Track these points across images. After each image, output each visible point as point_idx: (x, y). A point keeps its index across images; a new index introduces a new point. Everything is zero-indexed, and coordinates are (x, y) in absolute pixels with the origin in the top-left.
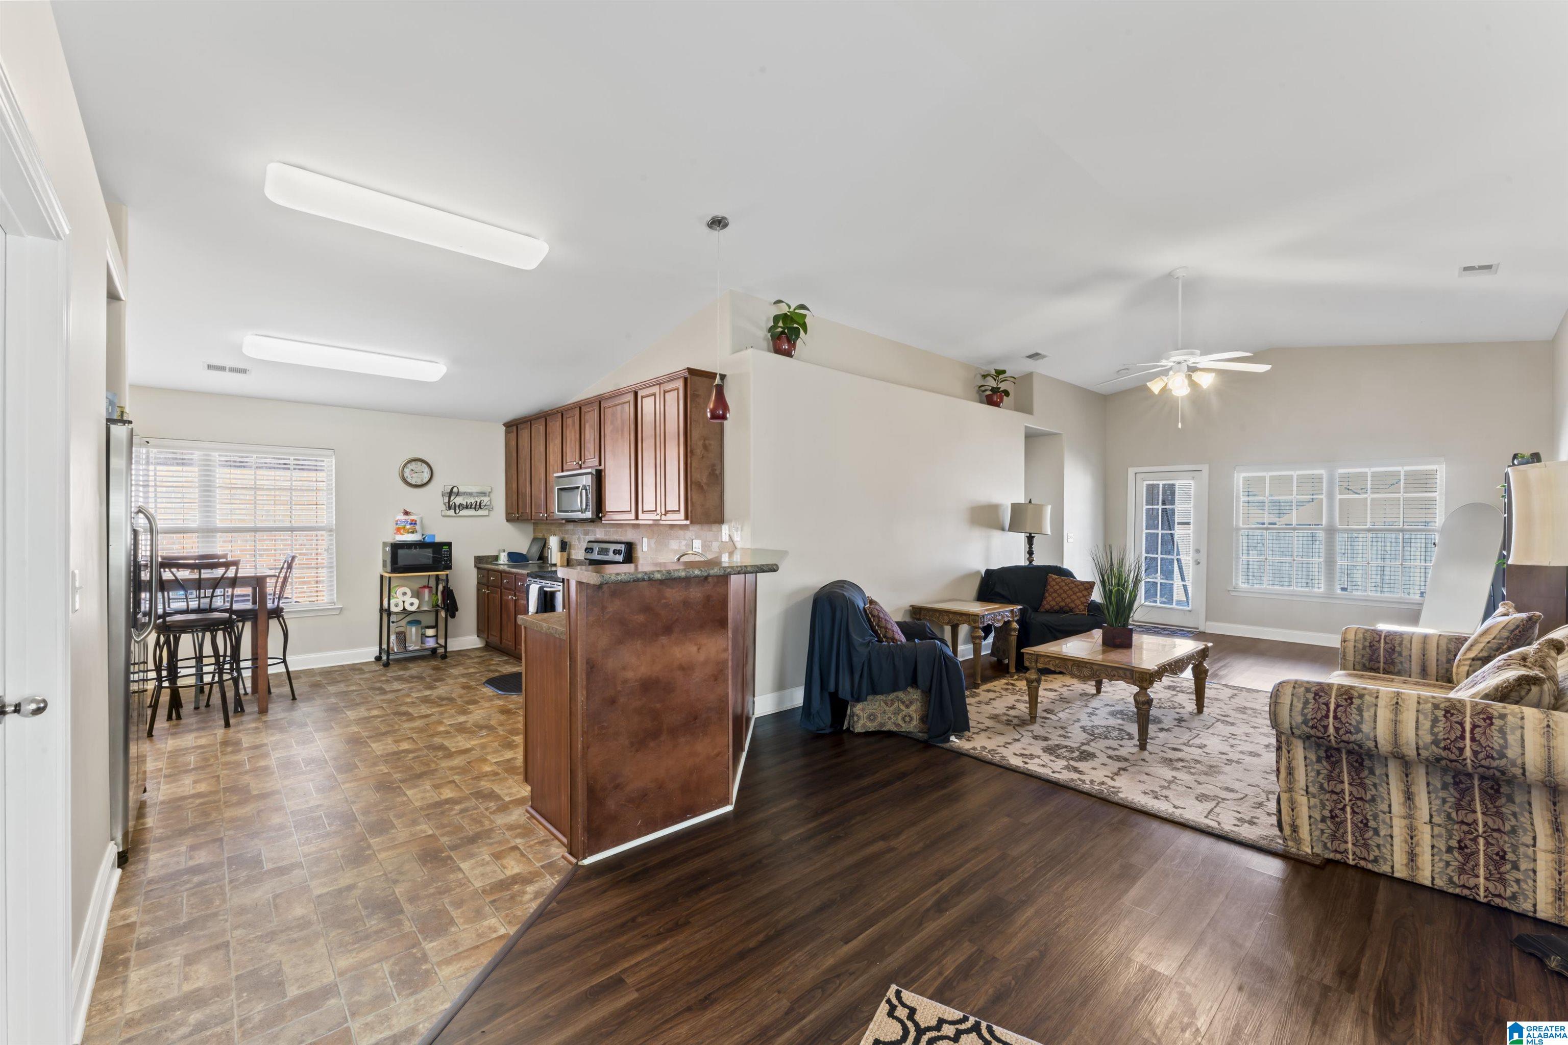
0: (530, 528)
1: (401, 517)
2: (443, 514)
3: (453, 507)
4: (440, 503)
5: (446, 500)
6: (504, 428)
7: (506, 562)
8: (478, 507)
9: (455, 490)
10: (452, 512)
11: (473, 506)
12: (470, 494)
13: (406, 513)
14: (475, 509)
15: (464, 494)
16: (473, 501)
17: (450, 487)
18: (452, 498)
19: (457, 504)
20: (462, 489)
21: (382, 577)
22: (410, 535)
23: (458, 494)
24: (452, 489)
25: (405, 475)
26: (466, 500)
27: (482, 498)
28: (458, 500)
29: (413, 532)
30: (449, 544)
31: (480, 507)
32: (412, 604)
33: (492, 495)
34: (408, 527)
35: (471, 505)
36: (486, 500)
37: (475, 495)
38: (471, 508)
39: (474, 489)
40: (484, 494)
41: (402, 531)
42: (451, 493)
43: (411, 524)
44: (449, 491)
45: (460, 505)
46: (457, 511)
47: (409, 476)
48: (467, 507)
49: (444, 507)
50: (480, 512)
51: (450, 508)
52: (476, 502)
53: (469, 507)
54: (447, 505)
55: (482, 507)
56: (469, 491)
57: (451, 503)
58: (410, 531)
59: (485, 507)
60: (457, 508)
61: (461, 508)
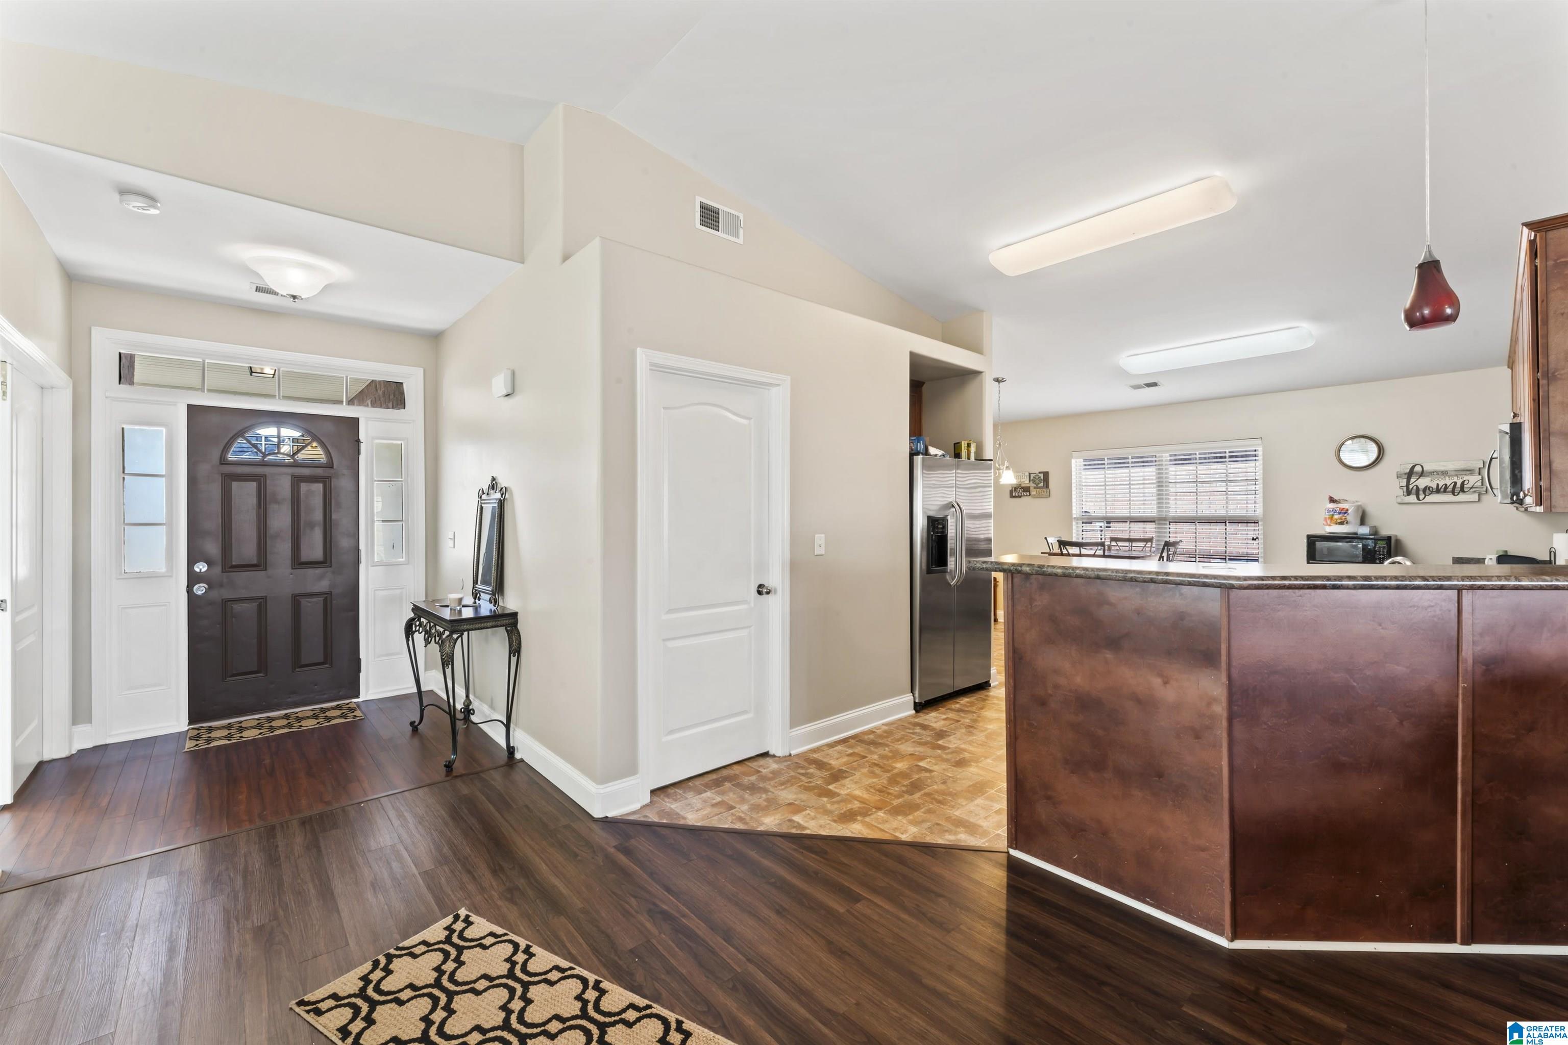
1: (1324, 506)
2: (1399, 501)
3: (1414, 491)
4: (1396, 487)
5: (1404, 482)
8: (1458, 489)
9: (1418, 469)
10: (1413, 498)
11: (1450, 489)
12: (1444, 473)
13: (1332, 500)
14: (1453, 492)
15: (1432, 473)
16: (1448, 481)
17: (1410, 466)
18: (1412, 480)
19: (1422, 487)
20: (1430, 468)
22: (1336, 526)
23: (1422, 474)
24: (1414, 467)
25: (1345, 456)
26: (1436, 482)
27: (1466, 478)
28: (1423, 483)
29: (1342, 523)
30: (1387, 539)
31: (1462, 491)
33: (1485, 472)
34: (1336, 517)
35: (1446, 488)
36: (1472, 479)
37: (1453, 473)
38: (1445, 492)
39: (1450, 466)
40: (1470, 471)
41: (1325, 522)
42: (1411, 474)
43: (1340, 513)
44: (1408, 470)
45: (1427, 488)
46: (1421, 497)
47: (1350, 457)
48: (1438, 492)
49: (1400, 492)
50: (1462, 497)
51: (1409, 493)
52: (1455, 483)
53: (1442, 490)
54: (1405, 489)
55: (1465, 490)
56: (1443, 469)
57: (1411, 487)
58: (1339, 521)
59: (1472, 490)
60: (1421, 493)
61: (1428, 492)
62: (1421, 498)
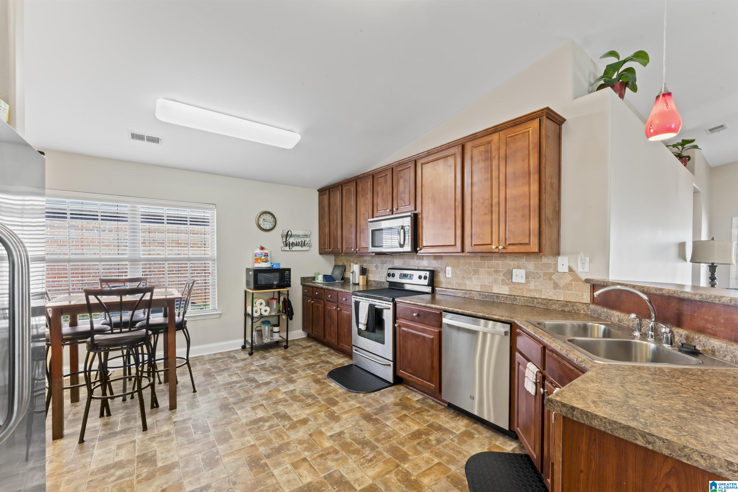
0: (332, 258)
1: (258, 251)
2: (282, 249)
3: (288, 244)
4: (280, 242)
5: (284, 240)
6: (318, 192)
7: (322, 282)
8: (303, 244)
9: (290, 233)
10: (287, 248)
11: (300, 244)
12: (298, 236)
13: (262, 248)
14: (301, 246)
15: (295, 236)
16: (300, 240)
17: (287, 231)
18: (288, 239)
19: (291, 243)
20: (294, 233)
21: (246, 291)
22: (264, 263)
23: (291, 236)
25: (260, 223)
26: (296, 240)
27: (305, 239)
28: (291, 240)
29: (266, 262)
30: (289, 270)
31: (304, 245)
32: (266, 311)
33: (311, 237)
34: (263, 258)
35: (299, 243)
36: (307, 240)
37: (301, 236)
38: (299, 245)
39: (301, 233)
40: (306, 236)
41: (259, 261)
42: (287, 235)
43: (265, 256)
44: (286, 233)
45: (293, 243)
46: (291, 247)
47: (262, 224)
48: (296, 245)
49: (283, 245)
50: (304, 248)
51: (286, 245)
52: (302, 241)
54: (285, 243)
56: (298, 234)
57: (287, 242)
58: (264, 260)
59: (307, 245)
60: (291, 245)
61: (293, 245)
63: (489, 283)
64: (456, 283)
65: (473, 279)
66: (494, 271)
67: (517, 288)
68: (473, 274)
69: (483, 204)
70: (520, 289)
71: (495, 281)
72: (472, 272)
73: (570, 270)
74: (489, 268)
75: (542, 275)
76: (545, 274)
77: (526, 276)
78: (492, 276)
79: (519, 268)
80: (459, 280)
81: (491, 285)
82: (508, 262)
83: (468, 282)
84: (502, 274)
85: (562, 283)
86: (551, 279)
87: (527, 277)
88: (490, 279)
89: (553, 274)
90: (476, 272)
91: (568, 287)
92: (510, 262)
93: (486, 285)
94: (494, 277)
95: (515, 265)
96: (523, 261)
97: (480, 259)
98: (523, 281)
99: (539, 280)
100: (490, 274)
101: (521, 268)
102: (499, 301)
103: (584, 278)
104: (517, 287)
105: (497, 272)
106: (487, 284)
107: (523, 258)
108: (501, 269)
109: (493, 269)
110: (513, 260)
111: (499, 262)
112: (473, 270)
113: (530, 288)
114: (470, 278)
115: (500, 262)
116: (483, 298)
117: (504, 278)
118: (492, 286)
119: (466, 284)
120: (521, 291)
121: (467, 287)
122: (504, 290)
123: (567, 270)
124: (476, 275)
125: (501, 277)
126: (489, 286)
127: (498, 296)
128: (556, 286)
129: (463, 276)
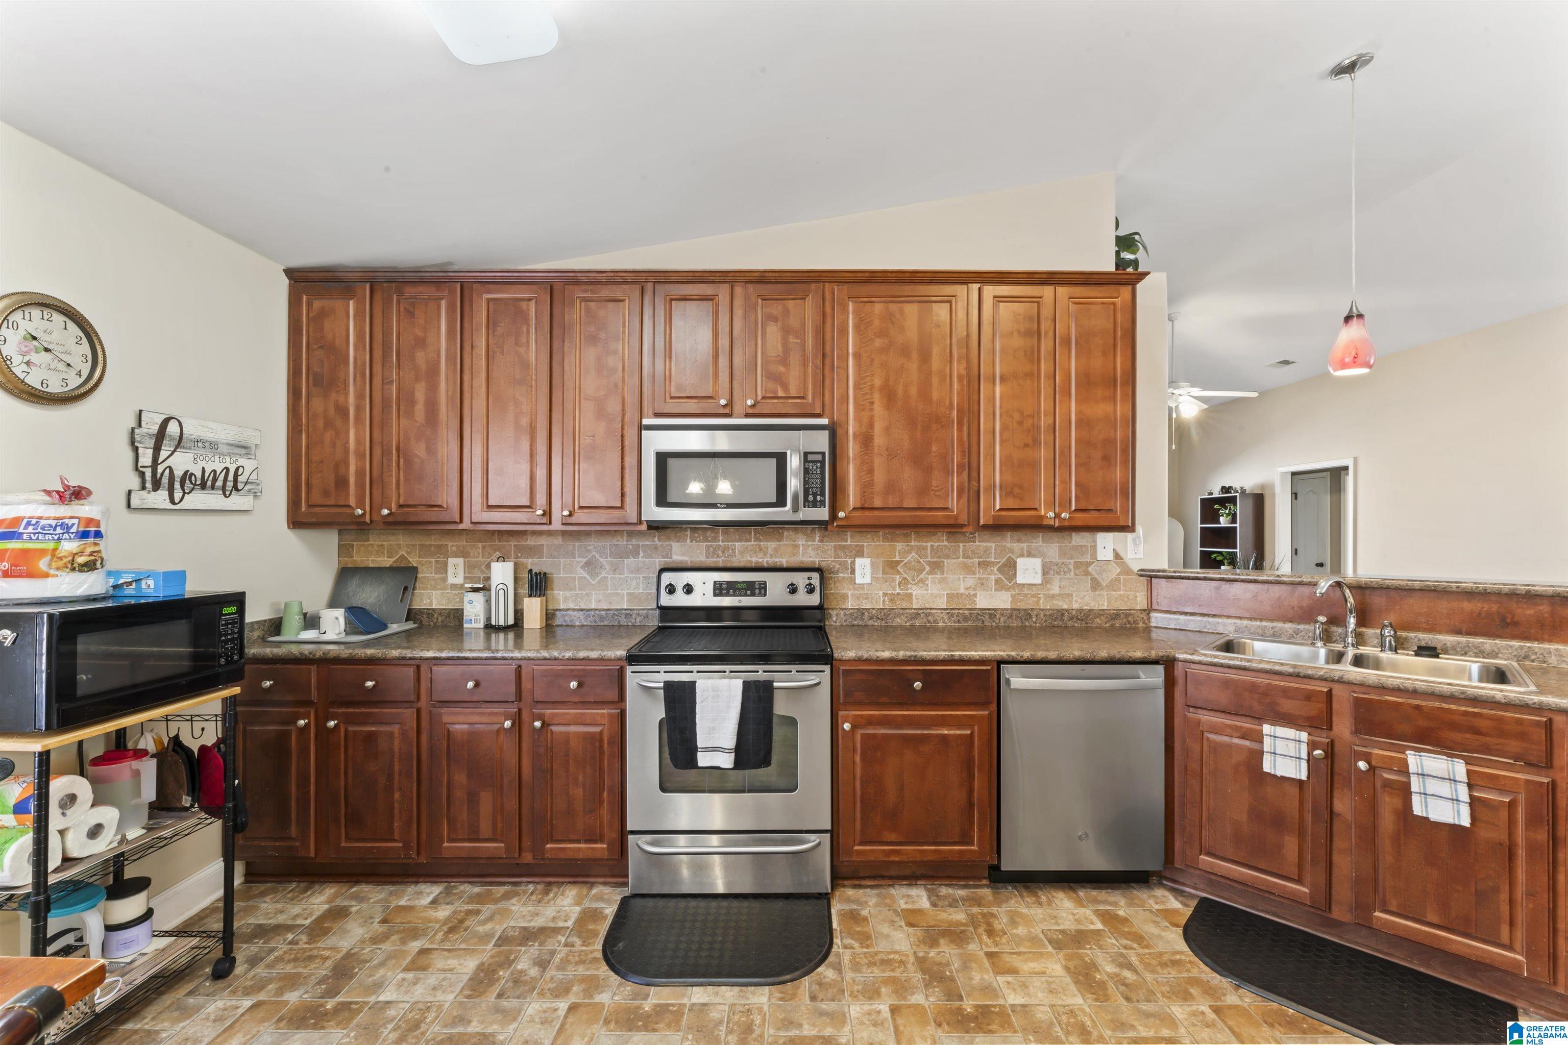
0: (330, 539)
2: (136, 502)
3: (165, 481)
4: (122, 467)
5: (146, 459)
6: (286, 281)
7: (342, 637)
8: (230, 484)
9: (173, 428)
10: (160, 498)
11: (219, 483)
14: (224, 489)
15: (197, 443)
16: (218, 465)
17: (160, 419)
18: (164, 454)
19: (178, 473)
20: (191, 428)
23: (180, 443)
24: (166, 422)
26: (202, 464)
27: (241, 462)
28: (181, 462)
29: (89, 568)
30: (239, 600)
31: (235, 487)
32: (95, 832)
33: (256, 453)
35: (215, 480)
36: (248, 465)
37: (224, 448)
38: (213, 487)
39: (223, 434)
40: (244, 449)
42: (160, 436)
44: (155, 429)
45: (187, 476)
46: (178, 495)
47: (18, 358)
48: (202, 485)
49: (136, 482)
50: (236, 501)
51: (156, 485)
52: (227, 469)
53: (209, 483)
54: (148, 473)
55: (240, 486)
56: (209, 436)
57: (160, 469)
59: (248, 487)
60: (177, 485)
61: (188, 485)
62: (177, 500)
63: (967, 589)
64: (885, 594)
65: (929, 582)
66: (979, 563)
67: (1026, 595)
68: (929, 573)
69: (1020, 423)
70: (1033, 596)
71: (982, 584)
72: (928, 568)
73: (1117, 556)
74: (968, 557)
75: (1071, 567)
76: (1077, 565)
77: (1043, 570)
78: (974, 573)
79: (1030, 555)
80: (894, 589)
81: (972, 593)
82: (1009, 545)
83: (915, 591)
84: (995, 569)
85: (1105, 579)
86: (1087, 573)
87: (1045, 573)
88: (971, 581)
89: (1089, 564)
90: (936, 567)
91: (1114, 584)
92: (1011, 543)
93: (962, 594)
94: (978, 576)
95: (1022, 549)
96: (1038, 542)
97: (948, 540)
98: (1038, 580)
99: (1068, 576)
100: (968, 570)
101: (1034, 556)
102: (994, 624)
103: (1135, 568)
104: (1026, 592)
105: (984, 565)
106: (962, 591)
107: (1038, 536)
108: (993, 560)
109: (977, 560)
110: (1019, 541)
111: (989, 544)
112: (929, 563)
113: (1052, 592)
114: (922, 581)
115: (993, 545)
116: (959, 622)
117: (1000, 576)
118: (975, 595)
119: (911, 594)
120: (1035, 599)
121: (914, 601)
122: (1002, 601)
123: (1111, 556)
124: (936, 574)
125: (994, 575)
126: (969, 596)
127: (992, 613)
128: (1096, 585)
129: (905, 579)
